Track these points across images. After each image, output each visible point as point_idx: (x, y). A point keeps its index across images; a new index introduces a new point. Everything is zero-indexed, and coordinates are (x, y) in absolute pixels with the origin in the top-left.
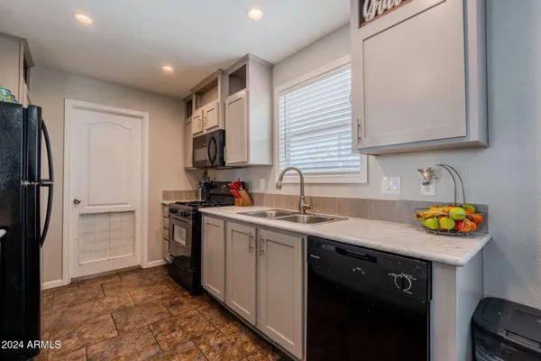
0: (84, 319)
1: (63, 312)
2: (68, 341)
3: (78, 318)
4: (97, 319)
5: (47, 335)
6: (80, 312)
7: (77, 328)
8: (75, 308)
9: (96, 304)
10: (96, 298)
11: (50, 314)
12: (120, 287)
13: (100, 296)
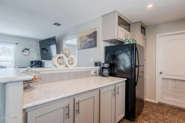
0: (154, 118)
1: (150, 112)
2: (146, 121)
3: (152, 117)
4: (158, 121)
5: (142, 115)
6: (155, 115)
7: (150, 119)
8: (154, 113)
9: (161, 115)
10: (163, 113)
11: (146, 110)
12: (176, 115)
13: (165, 114)
